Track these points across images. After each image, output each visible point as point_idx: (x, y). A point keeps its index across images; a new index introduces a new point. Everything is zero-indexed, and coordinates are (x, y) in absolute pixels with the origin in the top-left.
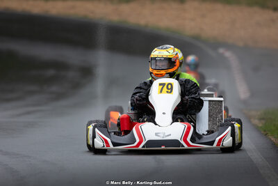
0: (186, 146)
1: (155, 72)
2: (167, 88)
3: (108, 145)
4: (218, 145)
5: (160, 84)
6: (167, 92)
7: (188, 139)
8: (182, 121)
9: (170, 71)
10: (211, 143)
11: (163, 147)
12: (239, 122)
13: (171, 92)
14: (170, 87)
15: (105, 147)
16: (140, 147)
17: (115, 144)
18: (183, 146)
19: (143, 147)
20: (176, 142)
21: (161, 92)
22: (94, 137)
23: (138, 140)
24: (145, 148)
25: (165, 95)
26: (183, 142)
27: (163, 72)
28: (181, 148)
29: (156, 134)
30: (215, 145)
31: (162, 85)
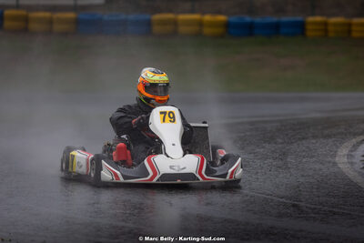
0: (202, 180)
3: (118, 178)
4: (231, 177)
5: (161, 113)
6: (171, 121)
7: (203, 172)
10: (225, 176)
11: (179, 181)
13: (174, 121)
15: (115, 180)
16: (155, 181)
17: (125, 177)
18: (199, 179)
19: (158, 180)
20: (191, 176)
21: (164, 121)
23: (151, 174)
24: (160, 182)
25: (168, 124)
26: (198, 176)
28: (197, 181)
29: (171, 167)
30: (228, 178)
31: (163, 113)
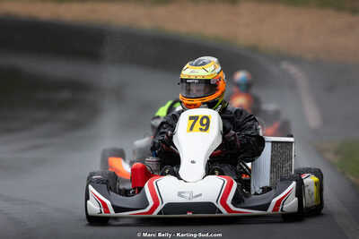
0: (225, 212)
1: (186, 101)
2: (202, 124)
3: (107, 211)
4: (276, 209)
5: (191, 118)
6: (201, 129)
8: (221, 174)
9: (209, 99)
10: (265, 207)
11: (189, 214)
12: (318, 173)
13: (206, 130)
14: (205, 121)
15: (103, 214)
16: (155, 213)
17: (117, 209)
18: (220, 212)
19: (160, 213)
20: (209, 207)
21: (191, 129)
22: (87, 198)
23: (151, 203)
24: (163, 216)
25: (196, 133)
26: (219, 206)
27: (198, 101)
28: (217, 215)
29: (180, 194)
30: (270, 210)
31: (194, 118)
